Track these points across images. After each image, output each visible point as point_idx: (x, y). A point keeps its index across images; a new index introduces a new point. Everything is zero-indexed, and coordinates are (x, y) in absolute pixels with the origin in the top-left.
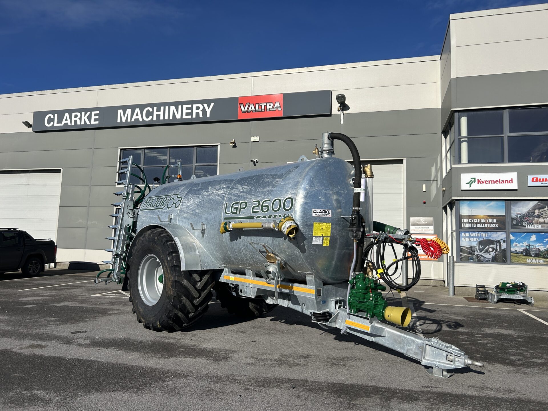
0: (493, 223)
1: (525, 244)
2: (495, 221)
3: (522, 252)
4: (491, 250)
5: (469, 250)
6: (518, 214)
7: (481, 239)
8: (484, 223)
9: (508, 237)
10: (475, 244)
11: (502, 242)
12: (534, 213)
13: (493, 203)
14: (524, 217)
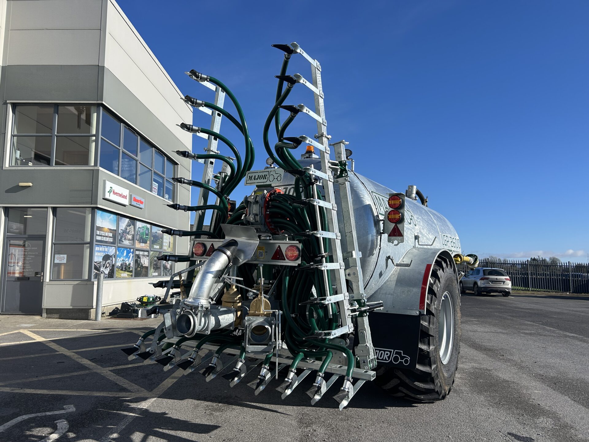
0: (110, 237)
1: (122, 258)
2: (111, 235)
3: (120, 267)
4: (108, 265)
5: (98, 267)
6: (121, 229)
7: (105, 254)
8: (107, 237)
9: (116, 252)
10: (101, 260)
11: (113, 256)
12: (127, 229)
13: (112, 216)
14: (123, 232)
